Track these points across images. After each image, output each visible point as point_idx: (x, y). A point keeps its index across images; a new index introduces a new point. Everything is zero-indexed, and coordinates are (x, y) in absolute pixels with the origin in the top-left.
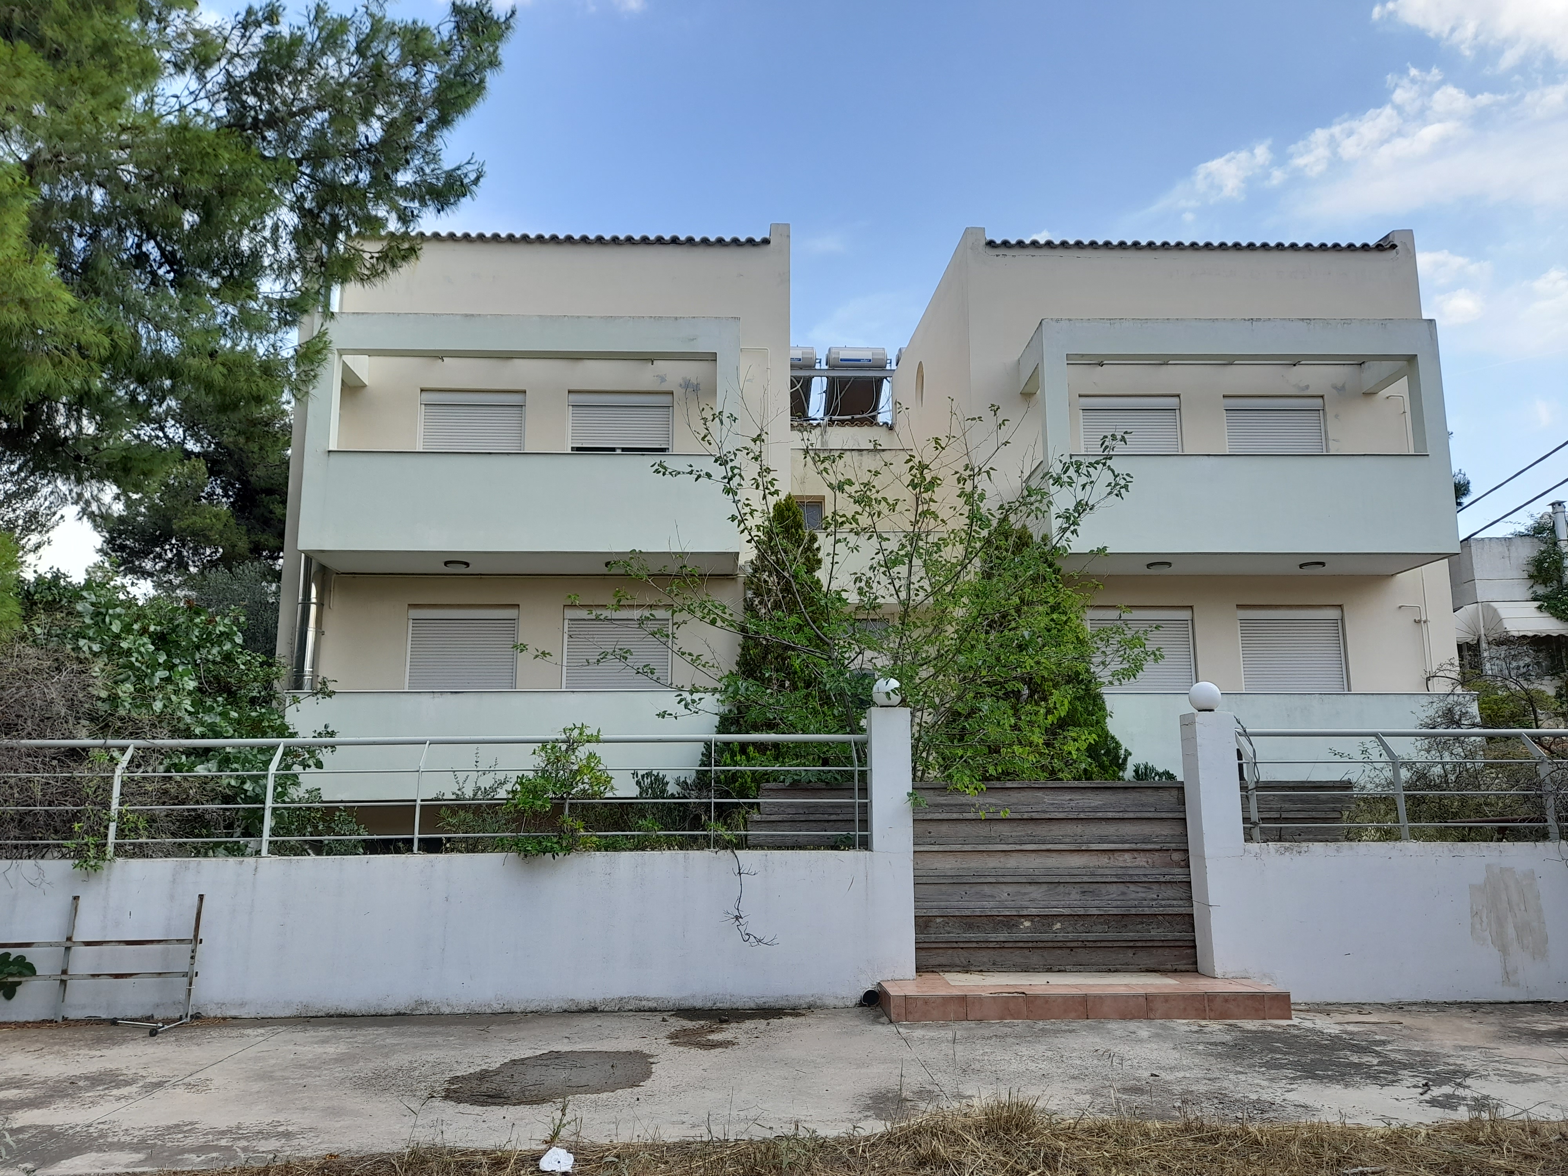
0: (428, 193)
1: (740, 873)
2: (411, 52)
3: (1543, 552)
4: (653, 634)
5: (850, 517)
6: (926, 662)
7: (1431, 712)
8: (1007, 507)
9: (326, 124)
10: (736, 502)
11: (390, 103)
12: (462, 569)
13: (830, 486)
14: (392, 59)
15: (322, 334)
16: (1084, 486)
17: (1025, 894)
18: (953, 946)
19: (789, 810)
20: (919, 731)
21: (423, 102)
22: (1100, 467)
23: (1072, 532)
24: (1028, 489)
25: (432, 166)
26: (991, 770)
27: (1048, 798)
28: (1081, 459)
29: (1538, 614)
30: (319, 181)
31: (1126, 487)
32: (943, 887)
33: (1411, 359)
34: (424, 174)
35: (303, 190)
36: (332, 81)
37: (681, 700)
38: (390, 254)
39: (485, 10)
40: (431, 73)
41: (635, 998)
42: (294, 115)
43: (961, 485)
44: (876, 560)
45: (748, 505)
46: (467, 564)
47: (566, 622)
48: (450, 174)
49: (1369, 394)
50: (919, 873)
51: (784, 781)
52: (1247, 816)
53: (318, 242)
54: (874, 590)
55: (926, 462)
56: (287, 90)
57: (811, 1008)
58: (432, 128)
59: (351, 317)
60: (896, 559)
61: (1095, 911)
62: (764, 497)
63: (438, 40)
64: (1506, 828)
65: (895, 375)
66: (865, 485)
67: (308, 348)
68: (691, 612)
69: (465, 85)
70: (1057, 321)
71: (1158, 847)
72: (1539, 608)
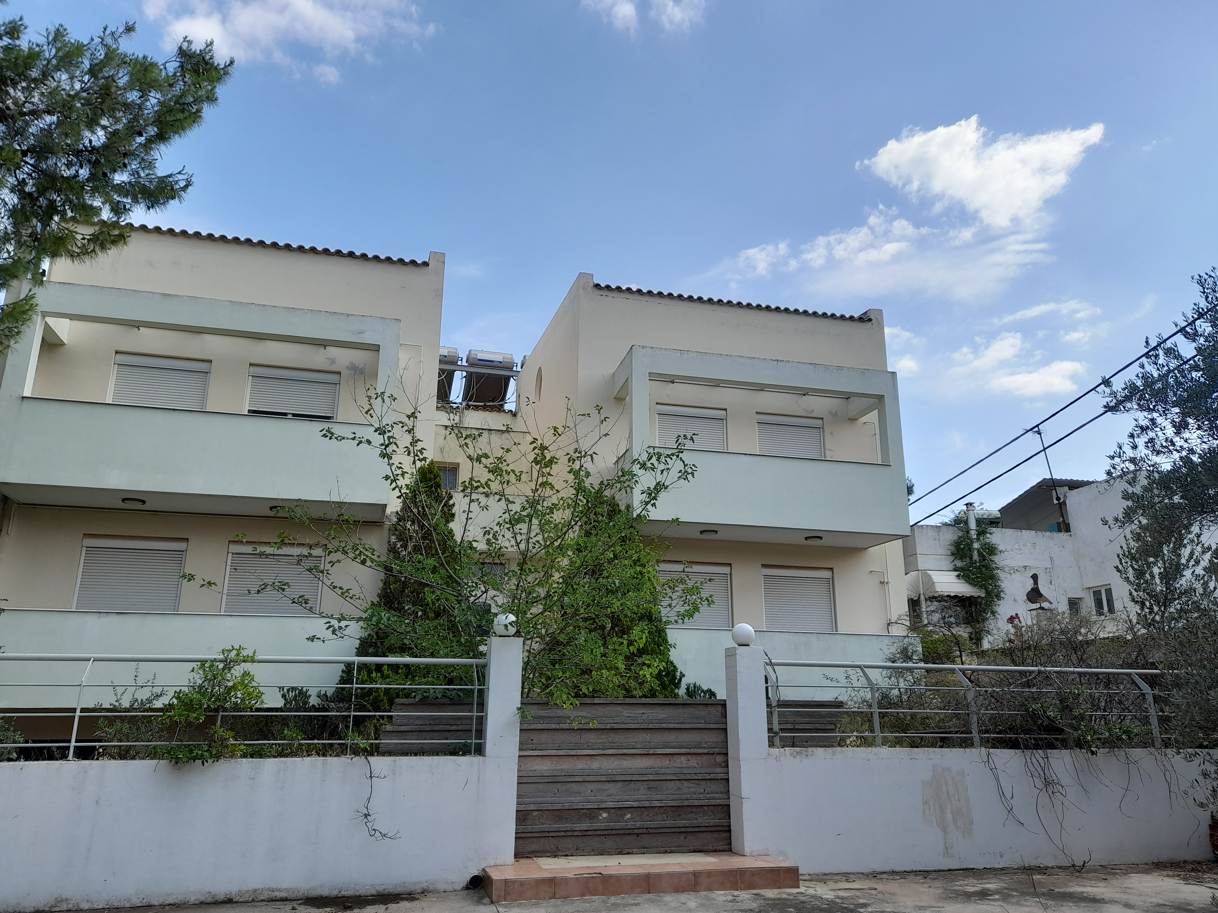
0: (140, 192)
1: (371, 777)
2: (138, 80)
3: (960, 537)
4: (309, 570)
5: (483, 482)
6: (536, 600)
7: (893, 650)
8: (606, 483)
9: (53, 126)
10: (390, 465)
11: (114, 117)
12: (139, 506)
13: (470, 457)
14: (121, 82)
15: (29, 298)
16: (662, 471)
17: (605, 790)
18: (545, 835)
19: (418, 722)
20: (528, 657)
21: (145, 120)
22: (674, 458)
23: (652, 505)
24: (622, 470)
25: (147, 172)
26: (584, 690)
27: (626, 712)
28: (661, 451)
29: (957, 581)
30: (42, 171)
31: (693, 474)
32: (540, 786)
33: (881, 398)
34: (139, 177)
35: (25, 176)
36: (62, 92)
37: (330, 627)
38: (101, 238)
39: (207, 57)
40: (154, 99)
41: (269, 890)
42: (25, 114)
43: (571, 464)
44: (503, 518)
45: (400, 468)
46: (144, 502)
47: (230, 555)
48: (163, 180)
49: (853, 420)
50: (521, 774)
51: (415, 697)
52: (770, 727)
53: (34, 221)
54: (499, 542)
55: (546, 444)
56: (19, 94)
57: (424, 892)
58: (150, 140)
59: (57, 286)
60: (519, 518)
61: (657, 804)
62: (414, 462)
63: (163, 73)
64: (945, 738)
65: (520, 375)
66: (499, 459)
67: (14, 308)
68: (345, 553)
69: (183, 112)
70: (643, 347)
71: (706, 751)
72: (958, 576)
